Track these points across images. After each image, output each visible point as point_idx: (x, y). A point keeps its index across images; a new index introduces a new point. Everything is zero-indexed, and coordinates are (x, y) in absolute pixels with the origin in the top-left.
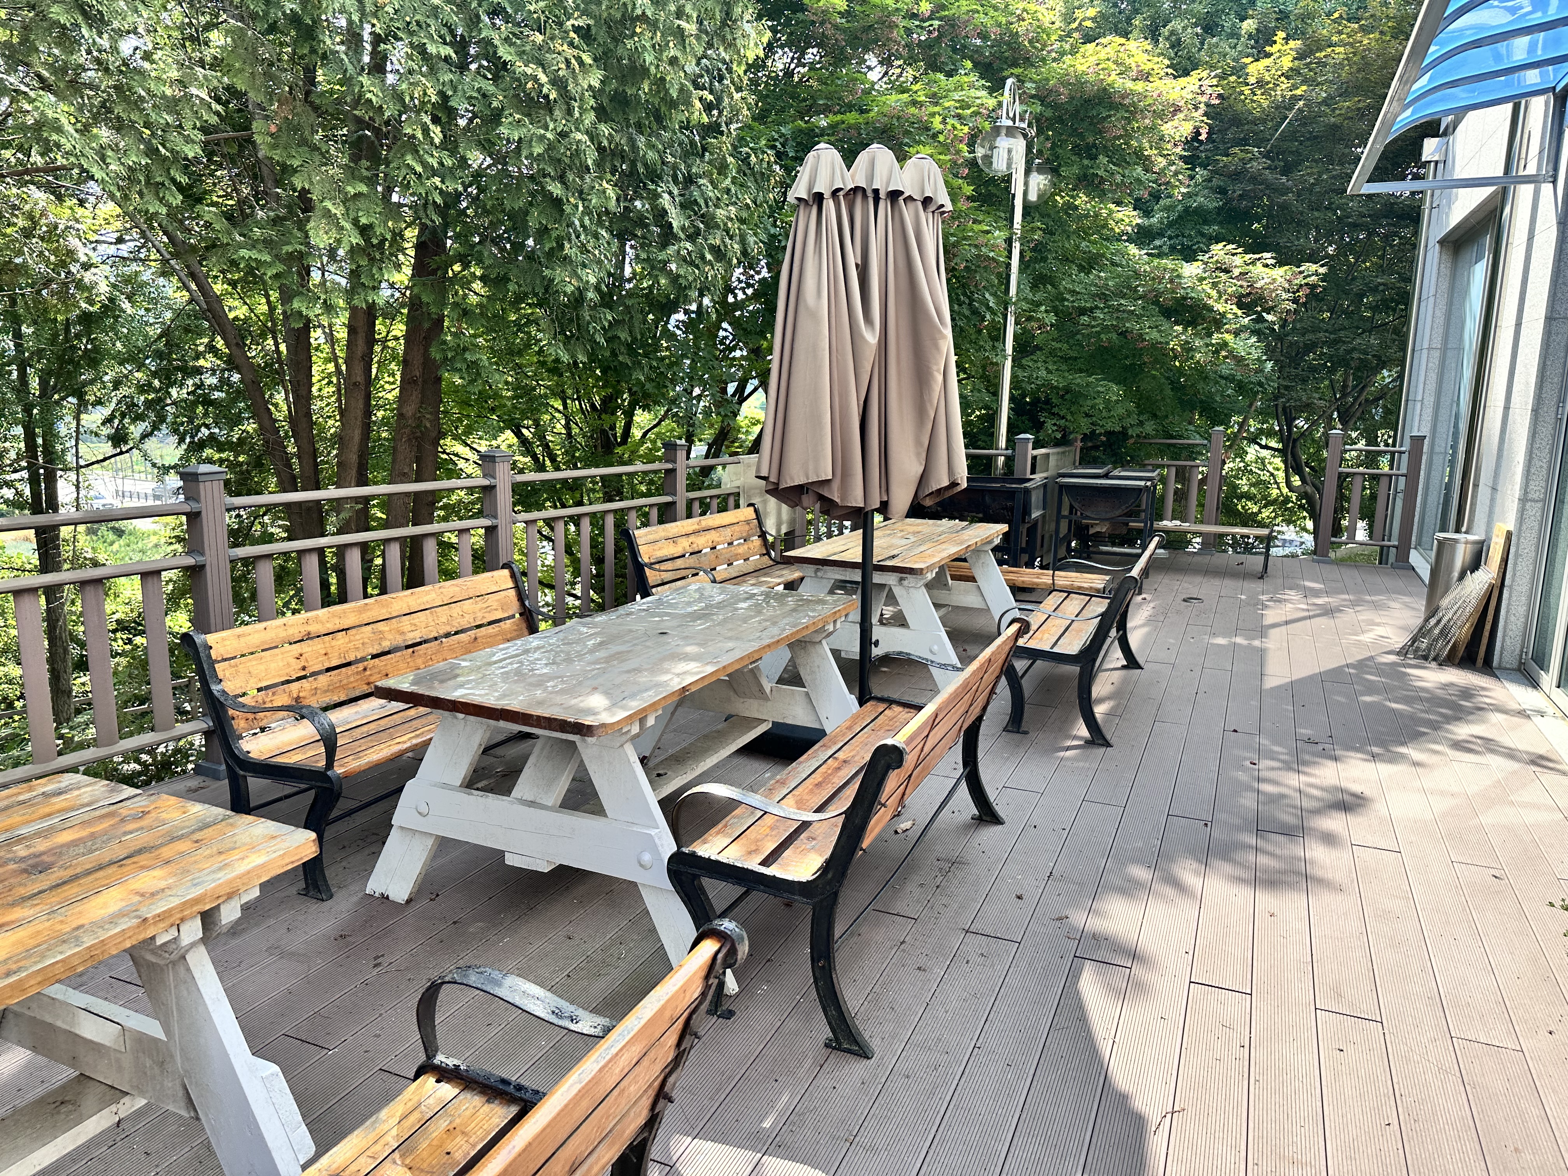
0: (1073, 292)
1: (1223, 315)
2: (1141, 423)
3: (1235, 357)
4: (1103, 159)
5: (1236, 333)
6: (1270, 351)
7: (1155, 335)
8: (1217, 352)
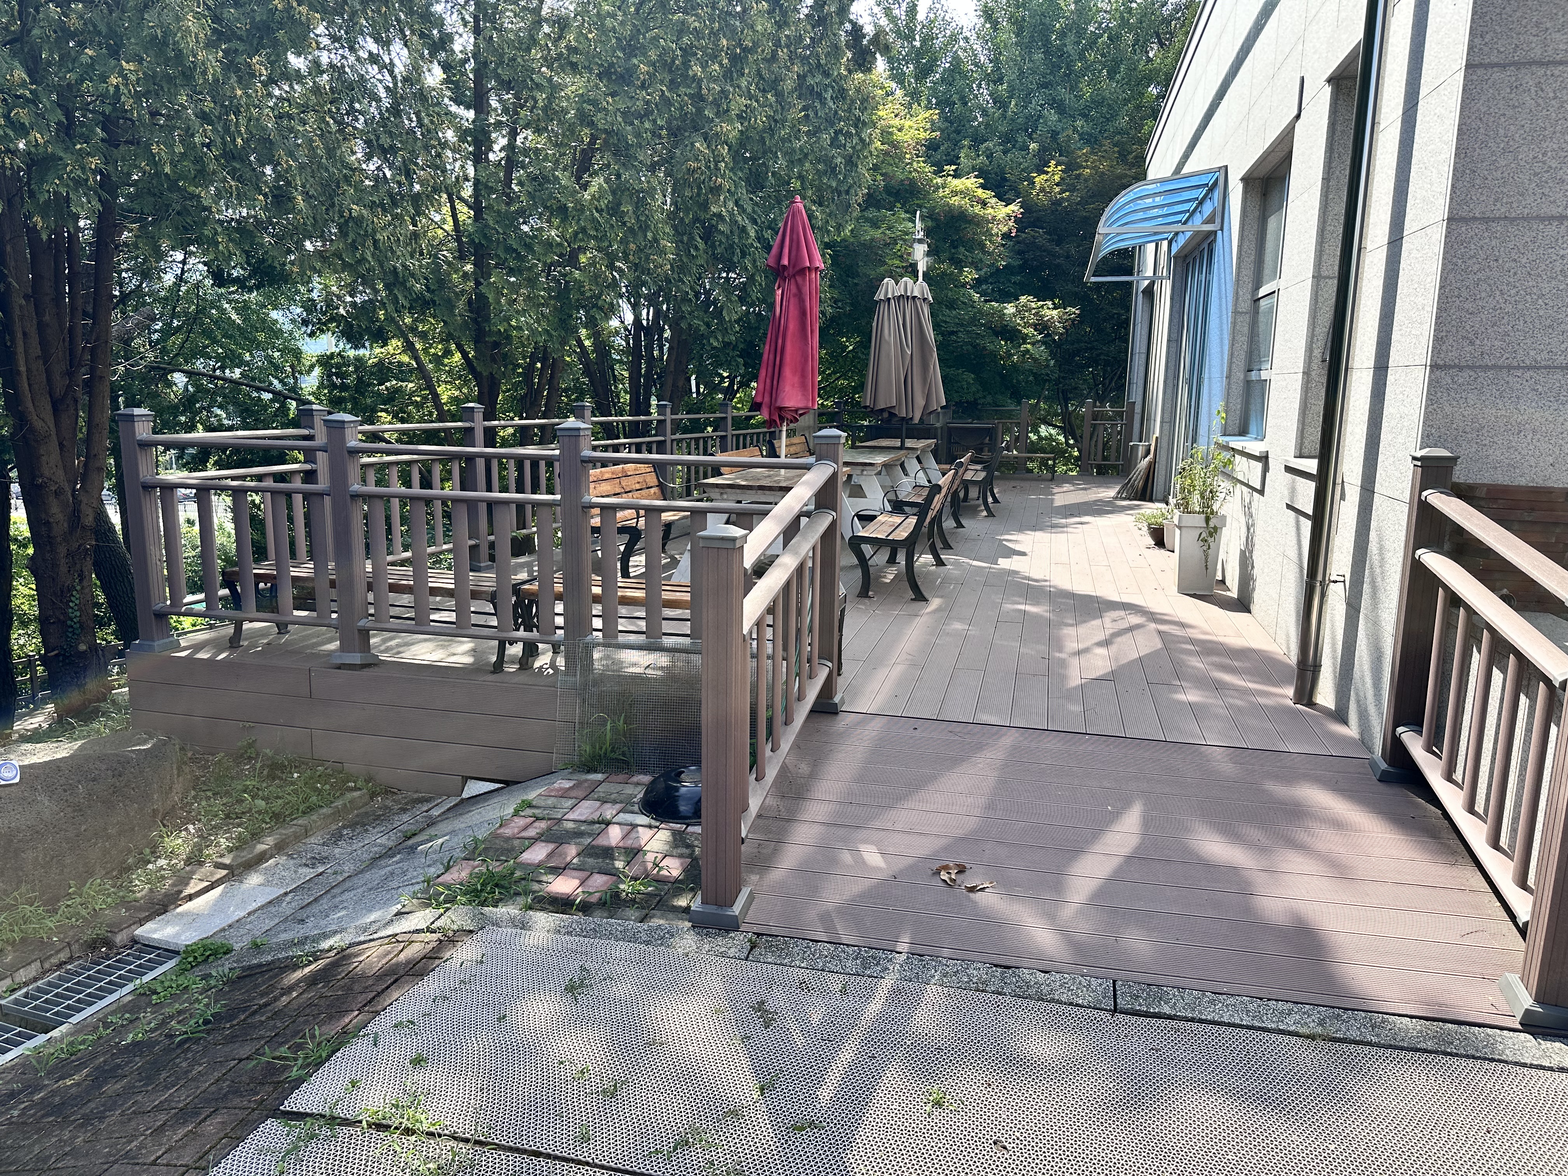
0: (945, 322)
1: (1027, 335)
2: (984, 397)
3: (1033, 359)
4: (962, 249)
5: (1033, 344)
6: (1053, 355)
7: (992, 347)
8: (1024, 355)
